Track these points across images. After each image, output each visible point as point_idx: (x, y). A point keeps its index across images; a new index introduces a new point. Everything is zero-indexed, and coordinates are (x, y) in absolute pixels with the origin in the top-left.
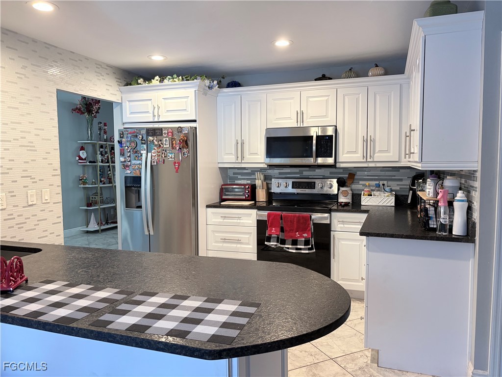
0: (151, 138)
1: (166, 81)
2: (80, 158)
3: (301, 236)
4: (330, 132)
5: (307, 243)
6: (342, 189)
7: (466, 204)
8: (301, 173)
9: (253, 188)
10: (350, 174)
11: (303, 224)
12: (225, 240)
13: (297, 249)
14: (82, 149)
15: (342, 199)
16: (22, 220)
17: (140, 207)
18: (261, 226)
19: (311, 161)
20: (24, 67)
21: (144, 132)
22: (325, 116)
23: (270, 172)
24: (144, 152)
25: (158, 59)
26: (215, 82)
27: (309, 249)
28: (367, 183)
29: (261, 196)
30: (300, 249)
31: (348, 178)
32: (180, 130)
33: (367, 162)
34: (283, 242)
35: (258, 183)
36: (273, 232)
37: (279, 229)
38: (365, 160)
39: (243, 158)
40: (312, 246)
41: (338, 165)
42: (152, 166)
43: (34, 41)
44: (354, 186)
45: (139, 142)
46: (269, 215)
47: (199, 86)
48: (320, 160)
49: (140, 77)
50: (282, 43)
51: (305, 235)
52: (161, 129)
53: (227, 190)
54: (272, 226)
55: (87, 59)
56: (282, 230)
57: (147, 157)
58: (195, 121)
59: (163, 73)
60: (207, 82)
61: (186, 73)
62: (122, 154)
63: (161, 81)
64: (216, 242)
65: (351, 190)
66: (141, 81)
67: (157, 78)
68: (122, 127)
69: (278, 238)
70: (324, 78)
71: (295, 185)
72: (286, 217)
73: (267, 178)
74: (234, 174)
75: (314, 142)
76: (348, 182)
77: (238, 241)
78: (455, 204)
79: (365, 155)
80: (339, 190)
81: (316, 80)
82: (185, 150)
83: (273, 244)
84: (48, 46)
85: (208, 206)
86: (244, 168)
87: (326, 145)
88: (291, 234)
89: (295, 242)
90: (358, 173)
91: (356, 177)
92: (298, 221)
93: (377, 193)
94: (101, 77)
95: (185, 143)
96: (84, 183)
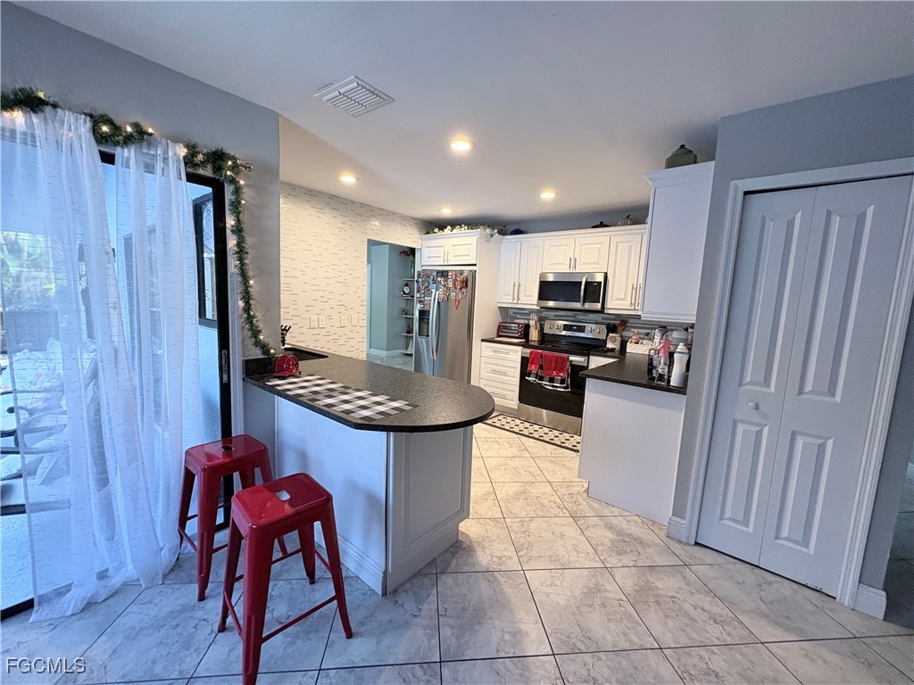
0: (439, 279)
1: (455, 231)
2: (405, 293)
3: (558, 375)
4: (600, 278)
5: (562, 382)
6: (611, 335)
7: (687, 357)
8: (575, 316)
9: (527, 327)
10: (622, 321)
11: (560, 364)
12: (494, 371)
13: (553, 386)
14: (407, 285)
15: (610, 345)
16: (336, 337)
17: (428, 336)
18: (525, 361)
19: (578, 305)
20: (344, 223)
21: (435, 273)
22: (597, 263)
23: (546, 314)
24: (434, 291)
25: (446, 212)
26: (496, 231)
27: (564, 388)
28: (636, 331)
29: (534, 335)
30: (557, 387)
31: (620, 324)
32: (461, 272)
33: (635, 310)
34: (541, 378)
35: (532, 323)
36: (533, 368)
37: (537, 366)
38: (632, 308)
39: (518, 299)
40: (567, 385)
41: (606, 311)
42: (439, 302)
43: (353, 202)
44: (625, 334)
45: (431, 282)
46: (531, 353)
47: (480, 234)
48: (588, 306)
49: (436, 227)
50: (548, 195)
51: (561, 374)
52: (447, 272)
53: (505, 327)
54: (532, 363)
55: (394, 213)
56: (541, 367)
57: (436, 294)
58: (475, 265)
59: (454, 223)
60: (488, 231)
61: (472, 223)
62: (418, 291)
63: (452, 230)
64: (488, 372)
65: (621, 336)
66: (436, 230)
67: (449, 227)
68: (421, 269)
69: (537, 374)
70: (602, 225)
71: (566, 328)
72: (546, 356)
73: (541, 320)
74: (514, 313)
75: (583, 287)
76: (619, 329)
77: (505, 374)
78: (675, 355)
79: (633, 302)
80: (607, 335)
81: (593, 227)
82: (464, 290)
83: (531, 379)
84: (363, 205)
85: (482, 340)
86: (523, 309)
87: (595, 291)
88: (550, 372)
89: (552, 380)
90: (631, 321)
91: (628, 324)
92: (556, 362)
93: (644, 342)
94: (405, 228)
95: (465, 283)
96: (406, 314)
